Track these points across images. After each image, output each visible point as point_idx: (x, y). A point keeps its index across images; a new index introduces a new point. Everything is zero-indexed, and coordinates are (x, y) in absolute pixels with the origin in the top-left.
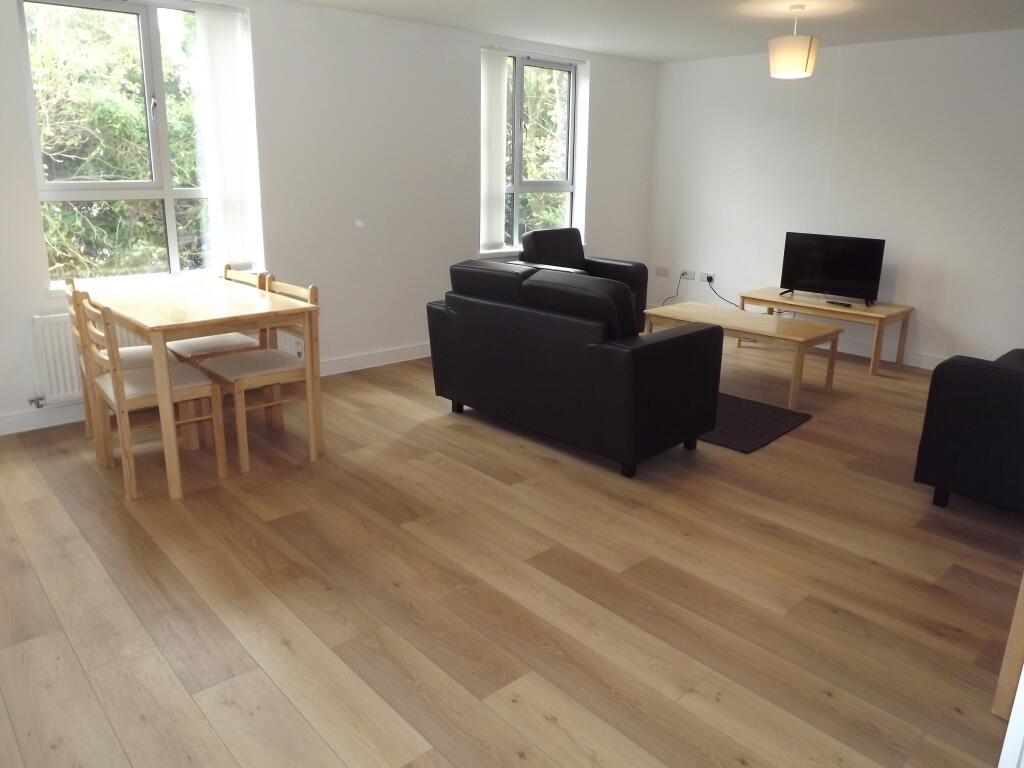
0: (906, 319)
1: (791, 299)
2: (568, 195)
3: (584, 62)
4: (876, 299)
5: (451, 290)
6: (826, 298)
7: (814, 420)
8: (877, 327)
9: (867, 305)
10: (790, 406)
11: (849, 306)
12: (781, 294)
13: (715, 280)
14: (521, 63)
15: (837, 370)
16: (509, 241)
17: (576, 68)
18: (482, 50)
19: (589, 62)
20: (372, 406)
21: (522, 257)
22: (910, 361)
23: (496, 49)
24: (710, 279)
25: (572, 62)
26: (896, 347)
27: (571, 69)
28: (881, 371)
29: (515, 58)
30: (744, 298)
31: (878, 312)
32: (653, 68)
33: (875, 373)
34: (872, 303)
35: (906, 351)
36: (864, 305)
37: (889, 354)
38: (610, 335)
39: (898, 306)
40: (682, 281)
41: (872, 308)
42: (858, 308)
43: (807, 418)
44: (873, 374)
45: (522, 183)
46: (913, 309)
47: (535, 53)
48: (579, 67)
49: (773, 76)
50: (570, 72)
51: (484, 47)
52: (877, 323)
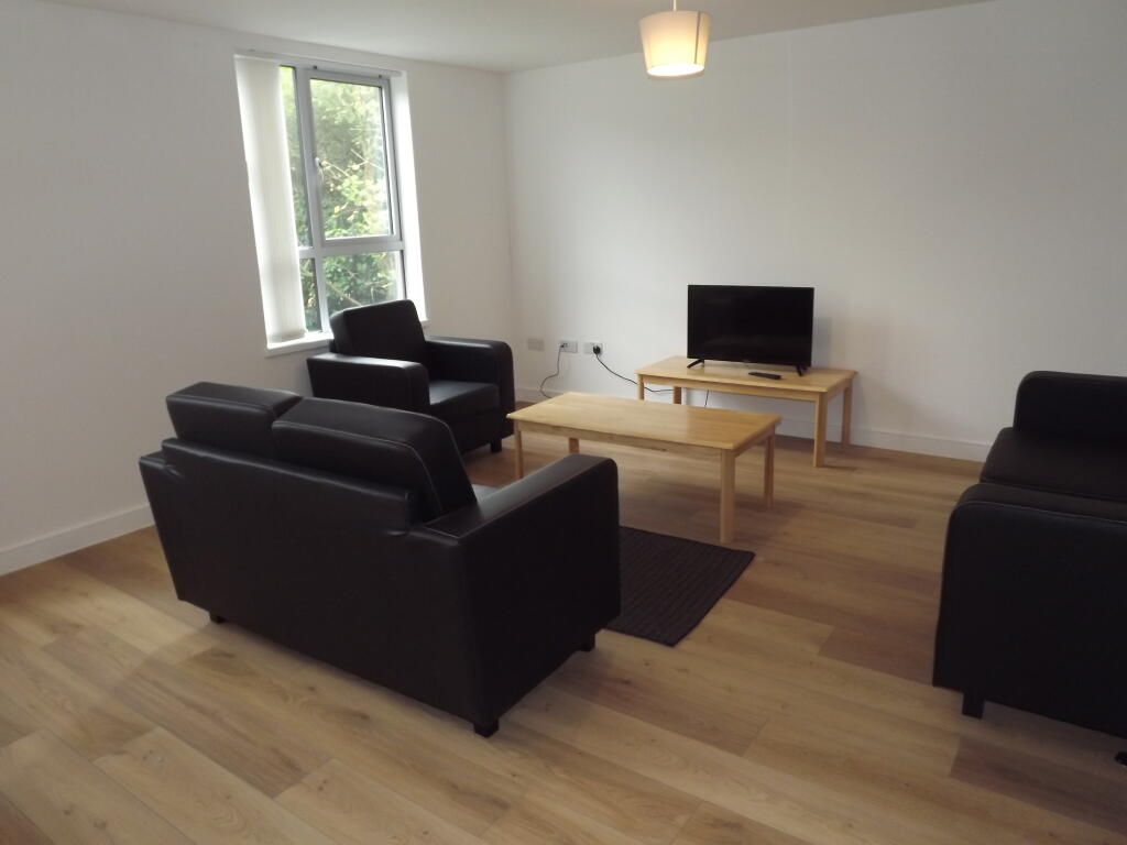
0: (848, 390)
1: (702, 373)
2: (397, 254)
3: (398, 73)
4: (809, 365)
5: (172, 434)
6: (749, 367)
7: (759, 559)
8: (817, 405)
9: (801, 375)
10: (723, 541)
11: (777, 378)
12: (690, 366)
13: (604, 350)
14: (305, 75)
15: (778, 465)
16: (315, 325)
17: (388, 81)
18: (237, 56)
19: (404, 74)
20: (78, 627)
21: (333, 347)
22: (858, 439)
23: (263, 55)
24: (597, 351)
25: (381, 73)
26: (840, 424)
27: (381, 82)
28: (828, 460)
29: (294, 68)
30: (642, 377)
31: (817, 383)
32: (496, 81)
33: (820, 465)
34: (805, 369)
35: (852, 426)
36: (796, 374)
37: (834, 434)
38: (421, 513)
39: (838, 371)
40: (563, 354)
41: (807, 378)
42: (790, 380)
43: (748, 558)
44: (818, 466)
45: (324, 243)
46: (855, 373)
47: (324, 61)
48: (394, 80)
49: (651, 72)
50: (380, 88)
51: (239, 51)
52: (817, 399)
